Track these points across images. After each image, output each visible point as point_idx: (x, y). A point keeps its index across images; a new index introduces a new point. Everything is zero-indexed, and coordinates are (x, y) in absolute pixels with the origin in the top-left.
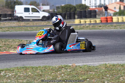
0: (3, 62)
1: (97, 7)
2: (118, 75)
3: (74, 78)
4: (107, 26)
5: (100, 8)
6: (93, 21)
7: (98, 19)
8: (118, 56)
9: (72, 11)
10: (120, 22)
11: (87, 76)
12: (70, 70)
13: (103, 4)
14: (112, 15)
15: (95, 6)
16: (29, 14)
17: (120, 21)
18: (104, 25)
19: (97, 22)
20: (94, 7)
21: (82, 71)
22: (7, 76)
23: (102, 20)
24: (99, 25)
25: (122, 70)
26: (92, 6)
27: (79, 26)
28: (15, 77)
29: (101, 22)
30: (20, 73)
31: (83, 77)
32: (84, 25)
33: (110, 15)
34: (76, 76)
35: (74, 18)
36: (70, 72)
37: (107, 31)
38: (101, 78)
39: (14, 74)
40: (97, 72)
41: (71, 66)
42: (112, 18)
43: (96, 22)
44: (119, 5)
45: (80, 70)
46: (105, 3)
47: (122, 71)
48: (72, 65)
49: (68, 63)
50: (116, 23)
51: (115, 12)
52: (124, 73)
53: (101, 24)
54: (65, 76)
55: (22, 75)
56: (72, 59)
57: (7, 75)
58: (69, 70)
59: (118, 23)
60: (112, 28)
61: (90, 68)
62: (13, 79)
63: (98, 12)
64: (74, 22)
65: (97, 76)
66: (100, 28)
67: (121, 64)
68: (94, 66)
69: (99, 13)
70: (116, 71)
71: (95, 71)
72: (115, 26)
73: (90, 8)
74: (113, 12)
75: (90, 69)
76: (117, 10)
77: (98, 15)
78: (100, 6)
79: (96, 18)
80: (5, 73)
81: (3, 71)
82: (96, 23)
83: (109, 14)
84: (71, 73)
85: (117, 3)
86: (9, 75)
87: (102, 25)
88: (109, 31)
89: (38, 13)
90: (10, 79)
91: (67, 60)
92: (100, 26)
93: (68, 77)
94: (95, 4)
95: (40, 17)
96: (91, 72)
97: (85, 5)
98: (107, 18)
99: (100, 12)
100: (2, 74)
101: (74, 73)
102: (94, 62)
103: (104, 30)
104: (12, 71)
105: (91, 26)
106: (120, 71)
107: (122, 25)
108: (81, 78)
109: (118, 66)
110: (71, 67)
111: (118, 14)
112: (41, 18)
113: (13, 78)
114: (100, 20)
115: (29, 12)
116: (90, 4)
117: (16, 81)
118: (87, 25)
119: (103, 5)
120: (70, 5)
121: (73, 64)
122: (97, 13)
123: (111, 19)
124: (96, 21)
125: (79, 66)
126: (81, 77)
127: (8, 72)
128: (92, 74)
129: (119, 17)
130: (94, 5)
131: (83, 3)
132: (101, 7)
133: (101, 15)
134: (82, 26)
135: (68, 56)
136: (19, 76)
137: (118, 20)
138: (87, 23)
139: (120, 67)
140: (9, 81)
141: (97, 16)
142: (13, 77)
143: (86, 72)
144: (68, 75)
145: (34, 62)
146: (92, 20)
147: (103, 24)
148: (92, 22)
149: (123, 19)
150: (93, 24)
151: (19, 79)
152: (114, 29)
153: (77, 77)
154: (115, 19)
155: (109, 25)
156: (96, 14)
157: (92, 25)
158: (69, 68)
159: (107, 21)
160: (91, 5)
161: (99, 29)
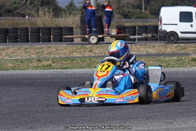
16: (192, 26)
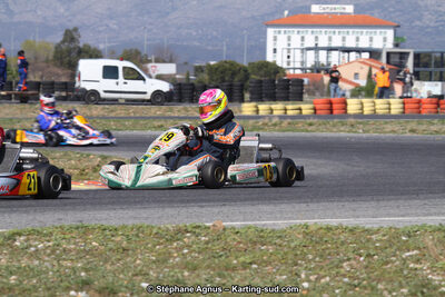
0: (26, 212)
1: (308, 71)
3: (216, 261)
4: (328, 123)
5: (315, 74)
6: (291, 108)
7: (307, 103)
9: (236, 79)
10: (365, 113)
12: (207, 239)
13: (325, 63)
14: (348, 94)
15: (302, 69)
16: (117, 84)
17: (367, 111)
18: (321, 121)
19: (304, 112)
20: (298, 72)
21: (239, 243)
22: (33, 249)
23: (318, 107)
24: (308, 121)
26: (294, 69)
27: (251, 122)
28: (53, 252)
29: (315, 113)
30: (69, 243)
32: (266, 121)
33: (344, 95)
34: (221, 256)
35: (242, 100)
37: (326, 138)
39: (50, 244)
40: (280, 245)
41: (209, 228)
42: (345, 103)
43: (301, 113)
44: (366, 69)
45: (234, 239)
46: (329, 60)
48: (214, 226)
50: (355, 116)
51: (357, 85)
52: (354, 252)
53: (315, 118)
54: (193, 255)
55: (73, 246)
57: (31, 246)
58: (203, 238)
59: (361, 116)
60: (342, 129)
62: (47, 259)
63: (309, 85)
64: (241, 111)
66: (310, 129)
67: (349, 226)
68: (272, 231)
69: (311, 88)
70: (334, 246)
71: (276, 244)
72: (352, 125)
73: (287, 72)
74: (351, 87)
76: (363, 82)
78: (317, 69)
79: (302, 100)
80: (26, 241)
81: (20, 235)
82: (300, 116)
83: (341, 93)
84: (210, 246)
86: (36, 246)
87: (315, 120)
89: (142, 82)
90: (39, 259)
92: (311, 125)
93: (201, 257)
94: (302, 63)
95: (145, 93)
97: (274, 64)
98: (331, 103)
99: (314, 85)
100: (17, 243)
101: (216, 247)
103: (319, 134)
104: (46, 235)
105: (285, 122)
107: (372, 121)
108: (235, 262)
109: (340, 230)
110: (209, 230)
111: (363, 93)
112: (148, 97)
113: (49, 255)
114: (311, 106)
115: (117, 78)
116: (289, 63)
117: (55, 263)
118: (275, 120)
119: (323, 65)
120: (232, 64)
122: (305, 87)
123: (342, 106)
124: (300, 109)
126: (236, 258)
127: (36, 240)
129: (364, 100)
130: (298, 65)
131: (270, 58)
132: (318, 71)
134: (261, 122)
136: (64, 250)
137: (362, 109)
138: (275, 113)
140: (37, 262)
141: (306, 96)
142: (48, 251)
143: (249, 245)
144: (199, 252)
145: (112, 213)
146: (289, 107)
147: (319, 117)
148: (290, 113)
149: (374, 106)
150: (292, 117)
151: (64, 259)
152: (349, 131)
153: (223, 258)
154: (353, 106)
155: (336, 120)
156: (302, 90)
157: (289, 120)
159: (331, 110)
160: (291, 66)
161: (308, 131)
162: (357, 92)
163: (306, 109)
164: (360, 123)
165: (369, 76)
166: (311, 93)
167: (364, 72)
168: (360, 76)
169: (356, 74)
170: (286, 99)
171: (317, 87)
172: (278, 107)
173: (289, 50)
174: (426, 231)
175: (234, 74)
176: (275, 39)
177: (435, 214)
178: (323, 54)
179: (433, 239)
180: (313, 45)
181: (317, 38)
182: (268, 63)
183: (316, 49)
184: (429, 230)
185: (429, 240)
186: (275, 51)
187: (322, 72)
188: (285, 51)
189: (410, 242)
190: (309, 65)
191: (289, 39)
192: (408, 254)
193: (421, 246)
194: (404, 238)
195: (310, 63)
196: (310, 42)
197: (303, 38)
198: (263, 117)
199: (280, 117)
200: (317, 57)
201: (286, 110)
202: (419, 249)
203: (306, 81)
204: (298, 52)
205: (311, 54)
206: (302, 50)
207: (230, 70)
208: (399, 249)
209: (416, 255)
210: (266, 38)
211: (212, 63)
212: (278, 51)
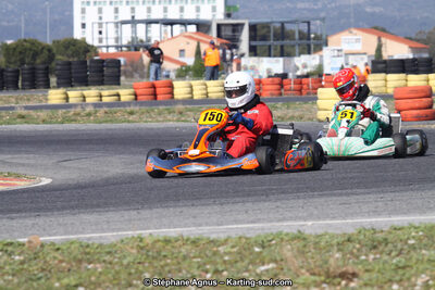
1: (124, 49)
2: (180, 271)
3: (35, 284)
4: (153, 110)
5: (133, 52)
6: (107, 94)
7: (125, 87)
8: (184, 209)
9: (38, 61)
10: (195, 98)
11: (77, 276)
12: (22, 258)
13: (144, 39)
14: (173, 75)
15: (117, 47)
17: (198, 95)
18: (144, 108)
19: (123, 99)
20: (112, 50)
21: (61, 261)
23: (139, 92)
24: (128, 109)
25: (192, 255)
26: (108, 47)
27: (60, 112)
29: (136, 99)
31: (66, 281)
32: (79, 110)
33: (168, 76)
34: (39, 279)
35: (47, 86)
36: (22, 263)
37: (152, 129)
38: (123, 282)
40: (110, 263)
41: (24, 245)
42: (171, 86)
43: (119, 99)
44: (194, 44)
45: (55, 258)
46: (149, 35)
47: (195, 260)
48: (30, 242)
49: (16, 234)
50: (184, 102)
51: (183, 65)
52: (199, 268)
53: (136, 105)
54: (6, 277)
56: (29, 222)
58: (17, 258)
59: (190, 101)
60: (169, 117)
61: (88, 250)
63: (126, 65)
64: (47, 100)
65: (110, 276)
66: (131, 118)
67: (192, 237)
68: (101, 245)
69: (130, 68)
70: (175, 261)
71: (104, 261)
72: (181, 113)
73: (100, 51)
74: (178, 66)
75: (88, 253)
76: (190, 61)
77: (127, 77)
78: (135, 46)
79: (119, 84)
82: (118, 103)
83: (164, 73)
84: (25, 266)
85: (190, 37)
87: (137, 108)
88: (159, 129)
91: (14, 223)
92: (131, 113)
93: (16, 280)
94: (117, 39)
96: (90, 263)
97: (83, 41)
98: (154, 87)
99: (132, 66)
101: (34, 268)
102: (103, 231)
103: (143, 125)
105: (102, 110)
106: (188, 261)
107: (203, 107)
108: (57, 285)
109: (180, 242)
110: (24, 248)
111: (191, 73)
114: (132, 91)
116: (100, 40)
118: (88, 109)
119: (142, 41)
120: (33, 43)
121: (31, 238)
122: (122, 68)
123: (167, 89)
124: (118, 95)
125: (53, 244)
126: (59, 279)
128: (96, 269)
129: (193, 83)
130: (112, 42)
131: (78, 34)
132: (136, 49)
133: (136, 75)
134: (72, 111)
135: (19, 211)
137: (191, 92)
138: (88, 100)
139: (189, 247)
141: (122, 78)
143: (74, 264)
144: (13, 275)
146: (105, 93)
147: (142, 104)
148: (105, 99)
149: (206, 89)
150: (109, 105)
152: (178, 120)
153: (43, 280)
154: (181, 89)
155: (161, 108)
156: (119, 71)
157: (106, 109)
158: (18, 251)
159: (155, 95)
160: (104, 43)
161: (129, 122)
162: (183, 73)
163: (126, 94)
164: (190, 110)
165: (198, 52)
166: (130, 75)
167: (191, 48)
168: (187, 53)
169: (182, 51)
170: (100, 82)
171: (136, 68)
172: (91, 94)
173: (100, 25)
174: (282, 240)
175: (35, 55)
176: (83, 11)
177: (291, 219)
178: (141, 28)
179: (292, 249)
180: (129, 18)
181: (133, 9)
182: (76, 40)
183: (133, 22)
184: (286, 238)
185: (287, 251)
186: (84, 26)
187: (141, 50)
188: (96, 26)
189: (265, 254)
190: (125, 42)
191: (100, 11)
192: (263, 268)
193: (278, 258)
194: (257, 249)
195: (126, 39)
196: (125, 15)
197: (116, 10)
198: (75, 106)
199: (95, 105)
200: (135, 32)
201: (101, 96)
202: (275, 261)
203: (122, 60)
204: (111, 27)
205: (127, 29)
206: (116, 24)
207: (30, 50)
208: (252, 262)
209: (273, 269)
210: (71, 10)
211: (9, 42)
212: (87, 26)
